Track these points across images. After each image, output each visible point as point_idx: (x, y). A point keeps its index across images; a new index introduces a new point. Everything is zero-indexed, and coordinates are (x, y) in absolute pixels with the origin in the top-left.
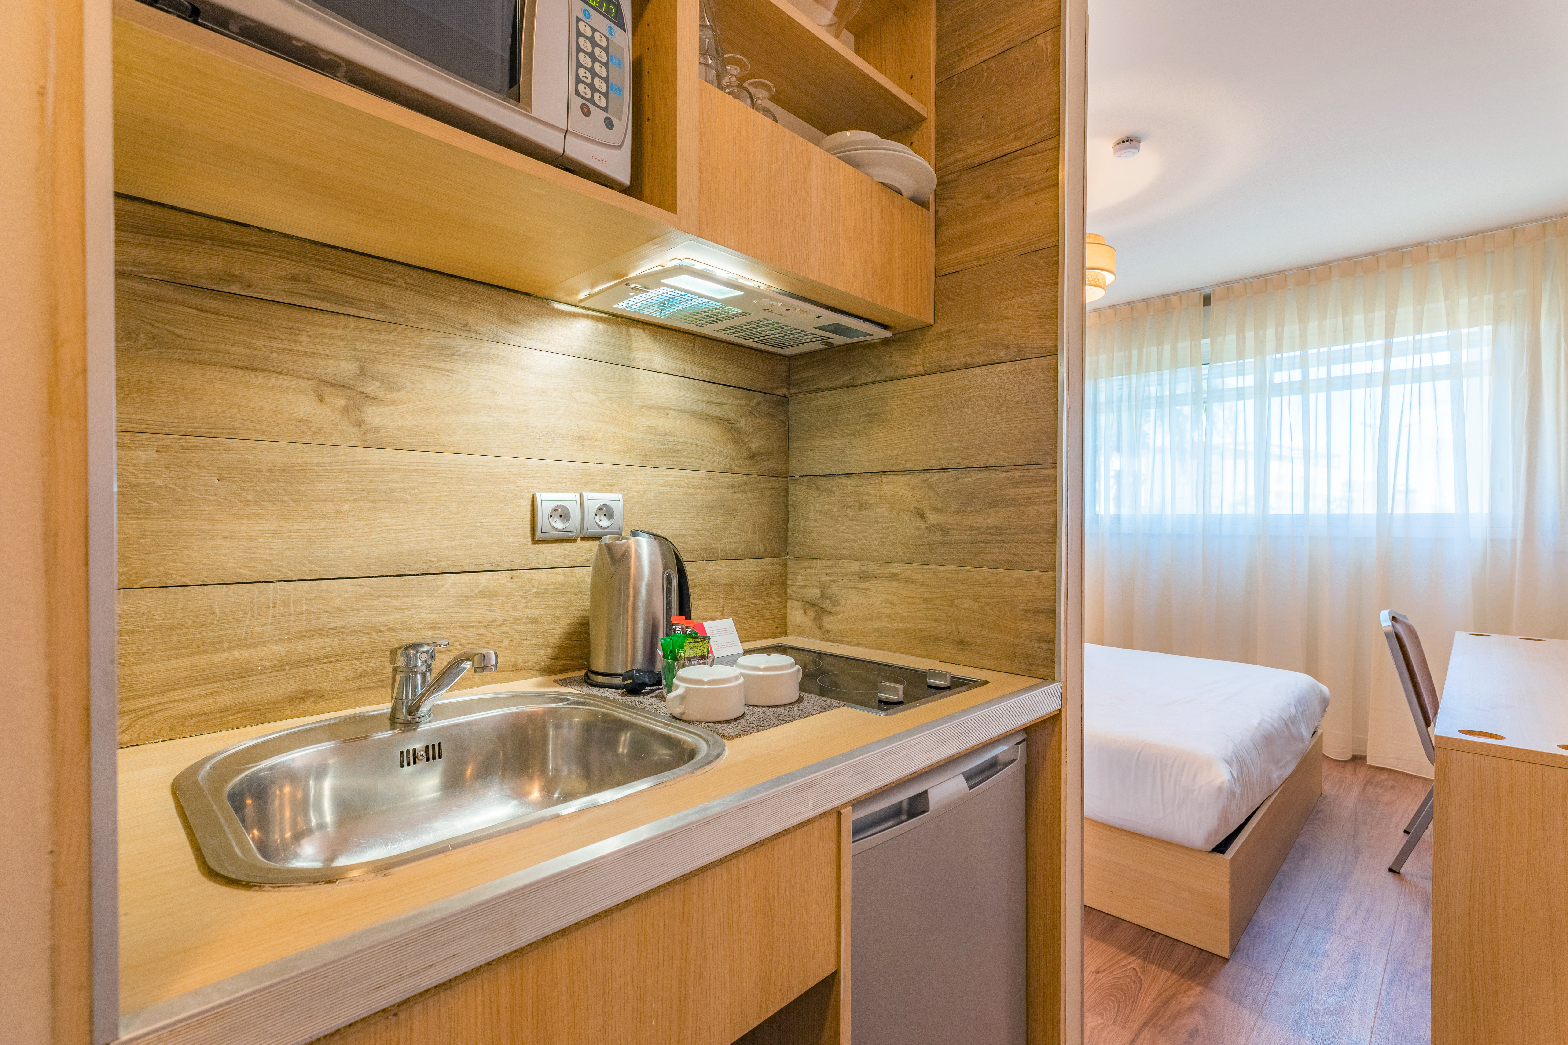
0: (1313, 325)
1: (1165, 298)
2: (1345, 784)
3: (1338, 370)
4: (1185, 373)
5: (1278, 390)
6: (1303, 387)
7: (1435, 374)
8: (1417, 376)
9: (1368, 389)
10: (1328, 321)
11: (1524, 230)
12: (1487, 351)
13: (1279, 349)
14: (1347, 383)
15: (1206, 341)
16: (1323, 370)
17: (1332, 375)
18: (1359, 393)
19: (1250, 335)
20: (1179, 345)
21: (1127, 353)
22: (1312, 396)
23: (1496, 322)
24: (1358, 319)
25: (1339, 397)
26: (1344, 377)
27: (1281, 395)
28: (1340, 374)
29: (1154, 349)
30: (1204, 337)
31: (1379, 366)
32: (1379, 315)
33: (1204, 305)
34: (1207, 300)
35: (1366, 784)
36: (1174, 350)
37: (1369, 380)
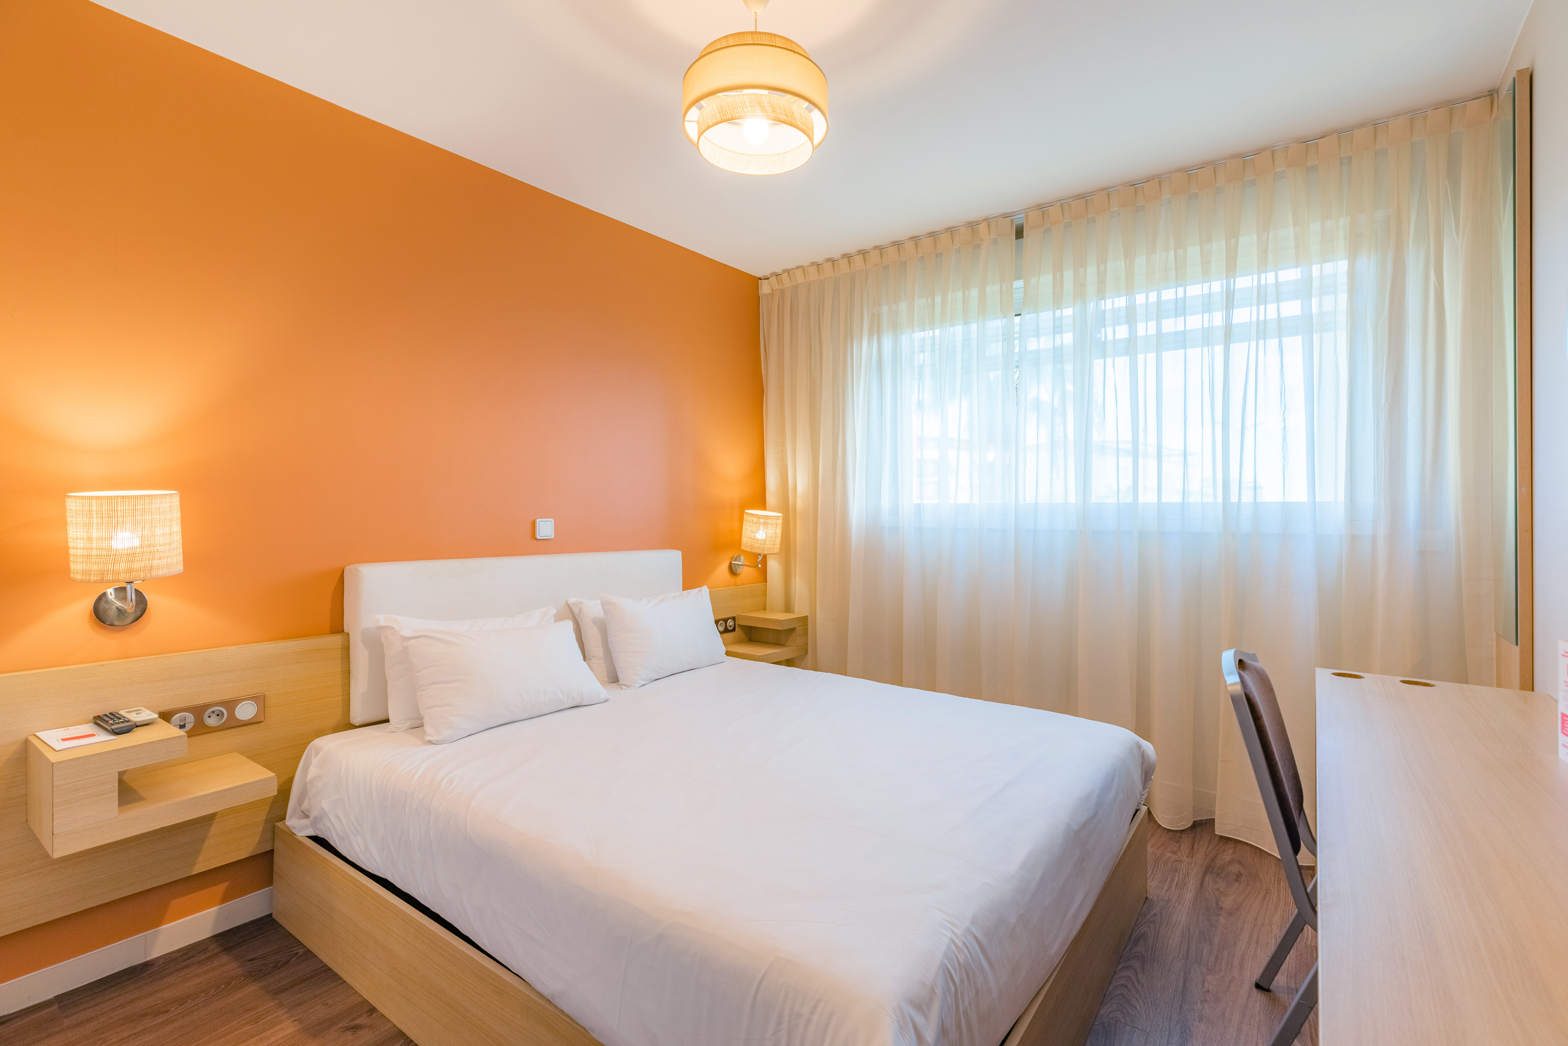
0: (1141, 261)
1: (972, 226)
2: (1179, 875)
3: (1169, 325)
4: (996, 325)
5: (1103, 350)
6: (1130, 347)
7: (1282, 328)
8: (1261, 331)
9: (1205, 349)
10: (1158, 254)
11: (1388, 128)
12: (1343, 298)
13: (1101, 294)
14: (1182, 340)
15: (1019, 284)
16: (1152, 325)
17: (1164, 331)
18: (1194, 353)
19: (1068, 275)
20: (988, 289)
21: (930, 300)
22: (1140, 357)
23: (1353, 254)
24: (1193, 251)
25: (1172, 358)
26: (1176, 333)
27: (1104, 357)
28: (1173, 330)
29: (959, 295)
30: (1018, 278)
31: (1218, 319)
32: (1218, 247)
33: (1017, 238)
34: (1019, 233)
35: (1205, 874)
36: (982, 295)
37: (1206, 337)
